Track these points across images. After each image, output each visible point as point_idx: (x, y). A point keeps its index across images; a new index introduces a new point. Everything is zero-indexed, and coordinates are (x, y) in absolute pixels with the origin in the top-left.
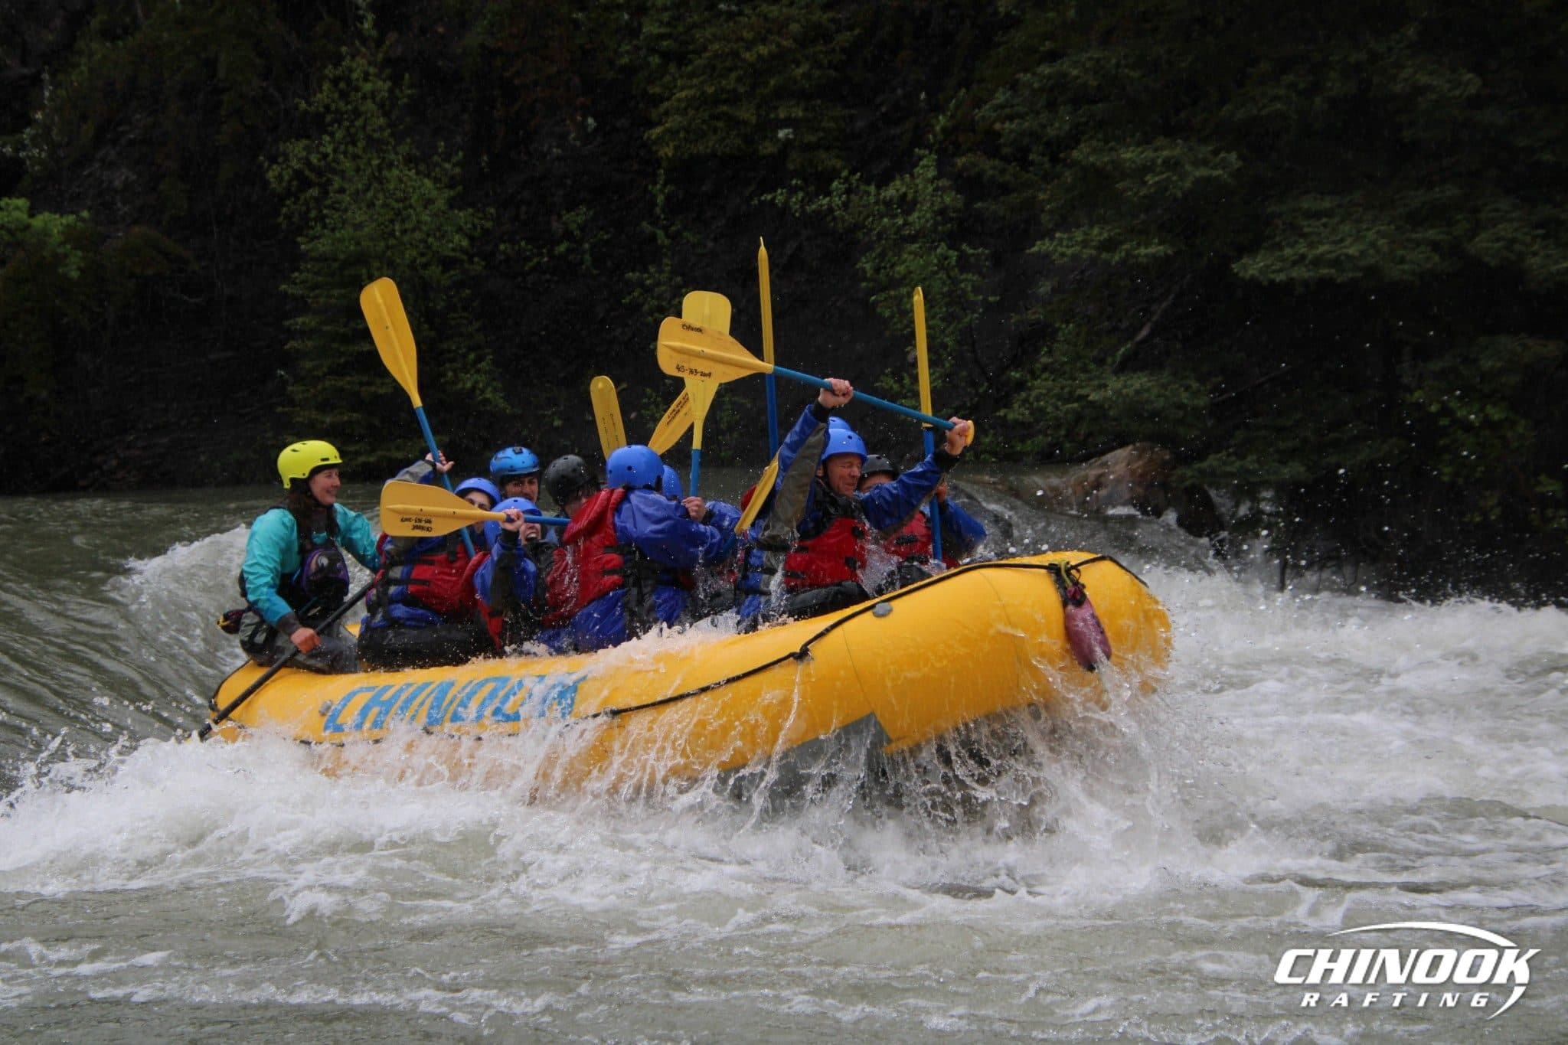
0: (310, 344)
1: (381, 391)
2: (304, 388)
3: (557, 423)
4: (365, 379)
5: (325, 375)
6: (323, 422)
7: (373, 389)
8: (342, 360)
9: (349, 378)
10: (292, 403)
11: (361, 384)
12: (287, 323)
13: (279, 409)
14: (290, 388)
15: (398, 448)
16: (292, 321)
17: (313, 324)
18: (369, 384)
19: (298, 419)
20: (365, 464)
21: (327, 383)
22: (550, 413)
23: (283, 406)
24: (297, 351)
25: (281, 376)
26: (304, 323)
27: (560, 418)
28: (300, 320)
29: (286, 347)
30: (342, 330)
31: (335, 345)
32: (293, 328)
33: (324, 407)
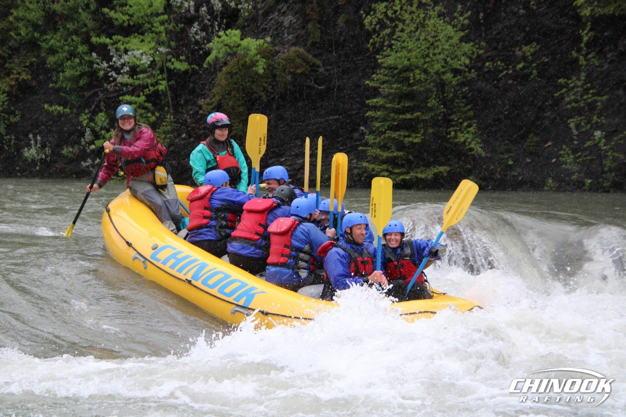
0: (379, 113)
1: (416, 141)
2: (374, 137)
3: (511, 162)
4: (407, 134)
5: (386, 130)
6: (382, 156)
7: (411, 139)
8: (395, 123)
9: (398, 133)
10: (366, 144)
11: (405, 136)
12: (367, 102)
13: (360, 148)
14: (366, 137)
15: (422, 172)
16: (370, 101)
17: (381, 103)
18: (409, 136)
19: (369, 154)
20: (404, 180)
21: (387, 135)
22: (506, 157)
23: (363, 146)
24: (372, 117)
25: (363, 130)
26: (377, 102)
27: (512, 160)
28: (375, 100)
29: (367, 114)
30: (397, 106)
31: (392, 115)
32: (371, 104)
33: (385, 147)
